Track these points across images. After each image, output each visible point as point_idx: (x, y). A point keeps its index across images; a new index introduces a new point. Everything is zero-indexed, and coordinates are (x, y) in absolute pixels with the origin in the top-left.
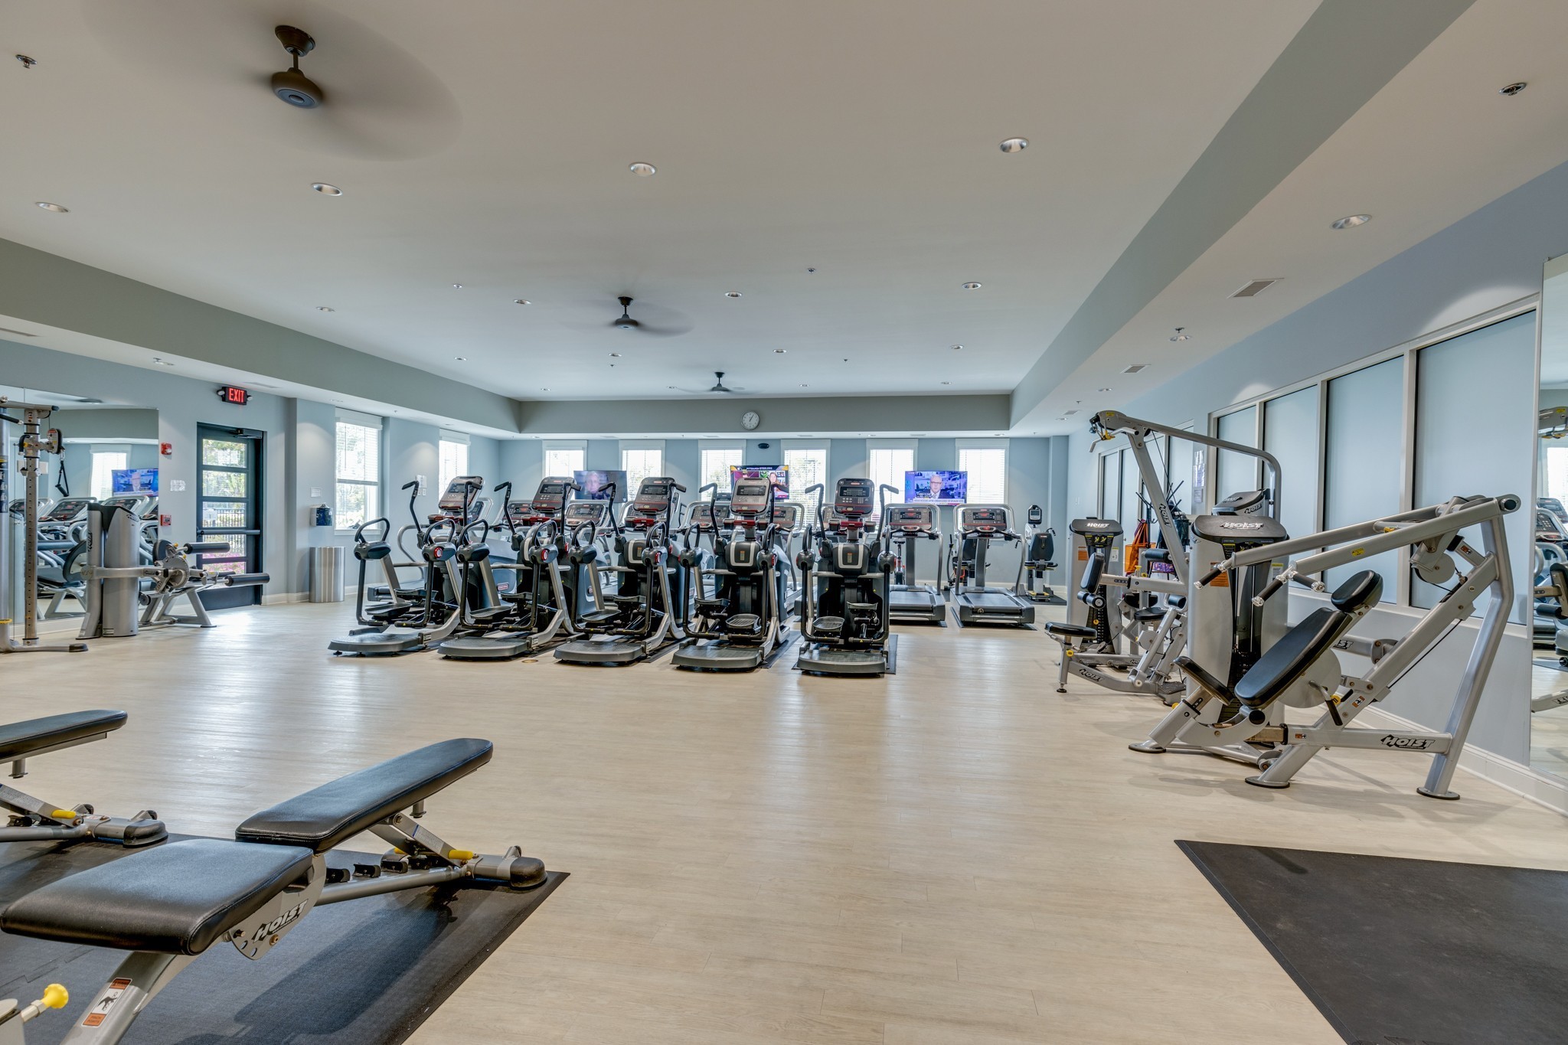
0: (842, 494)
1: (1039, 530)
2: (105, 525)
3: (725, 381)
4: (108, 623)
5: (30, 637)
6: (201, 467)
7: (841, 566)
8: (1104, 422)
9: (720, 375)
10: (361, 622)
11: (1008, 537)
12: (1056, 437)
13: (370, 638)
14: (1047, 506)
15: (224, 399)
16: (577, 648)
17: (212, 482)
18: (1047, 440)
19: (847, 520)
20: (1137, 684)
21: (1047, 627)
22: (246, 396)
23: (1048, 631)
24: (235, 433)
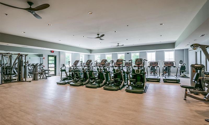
0: (136, 61)
1: (182, 65)
2: (35, 67)
3: (119, 45)
4: (35, 78)
5: (26, 80)
6: (48, 60)
7: (136, 73)
8: (195, 46)
9: (118, 44)
10: (61, 80)
11: (174, 67)
12: (185, 49)
13: (61, 82)
14: (184, 60)
15: (51, 52)
16: (89, 85)
17: (50, 62)
18: (183, 50)
19: (137, 65)
20: (206, 100)
21: (181, 86)
22: (54, 52)
23: (181, 87)
24: (52, 56)
